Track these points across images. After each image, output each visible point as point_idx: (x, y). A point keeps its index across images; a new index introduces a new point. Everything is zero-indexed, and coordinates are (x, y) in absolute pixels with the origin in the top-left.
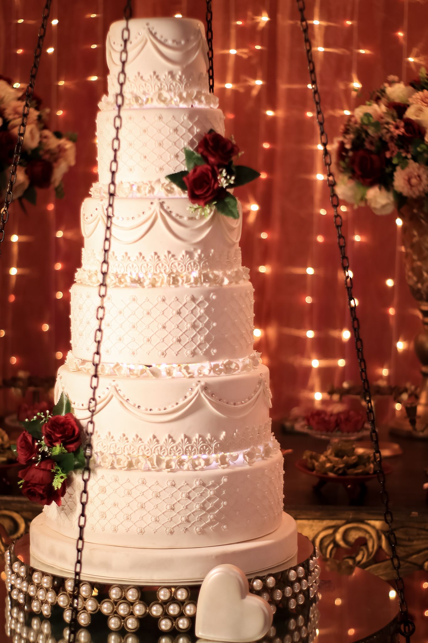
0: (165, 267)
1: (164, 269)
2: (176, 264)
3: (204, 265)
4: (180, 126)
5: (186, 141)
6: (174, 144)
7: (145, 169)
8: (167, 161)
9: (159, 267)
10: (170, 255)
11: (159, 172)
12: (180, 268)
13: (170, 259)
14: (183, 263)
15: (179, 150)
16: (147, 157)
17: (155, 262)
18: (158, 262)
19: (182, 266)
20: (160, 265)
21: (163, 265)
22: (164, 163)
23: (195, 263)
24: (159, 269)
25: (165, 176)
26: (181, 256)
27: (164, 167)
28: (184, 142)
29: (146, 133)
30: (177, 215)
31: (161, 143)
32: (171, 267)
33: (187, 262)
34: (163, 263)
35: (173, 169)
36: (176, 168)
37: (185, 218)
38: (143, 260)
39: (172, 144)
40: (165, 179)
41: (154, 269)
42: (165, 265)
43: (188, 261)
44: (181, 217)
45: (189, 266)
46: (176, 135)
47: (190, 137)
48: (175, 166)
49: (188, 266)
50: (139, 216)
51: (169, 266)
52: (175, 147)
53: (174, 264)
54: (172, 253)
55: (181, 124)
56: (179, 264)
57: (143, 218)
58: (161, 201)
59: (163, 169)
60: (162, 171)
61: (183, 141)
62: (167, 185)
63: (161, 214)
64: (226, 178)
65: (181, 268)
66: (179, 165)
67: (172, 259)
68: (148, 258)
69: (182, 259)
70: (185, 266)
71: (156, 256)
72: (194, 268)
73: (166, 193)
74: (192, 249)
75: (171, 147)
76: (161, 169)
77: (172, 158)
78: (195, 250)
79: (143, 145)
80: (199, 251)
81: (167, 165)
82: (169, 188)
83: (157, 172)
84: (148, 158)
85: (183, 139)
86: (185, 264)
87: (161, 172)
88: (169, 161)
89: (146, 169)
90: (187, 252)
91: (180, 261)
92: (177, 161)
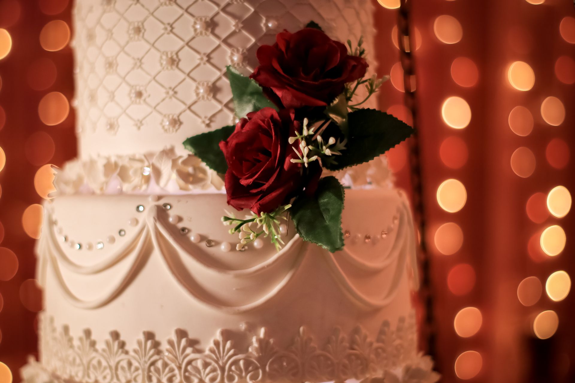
0: (172, 370)
1: (169, 375)
2: (199, 364)
3: (276, 366)
4: (222, 14)
5: (238, 51)
6: (205, 59)
7: (139, 125)
8: (189, 103)
9: (157, 371)
10: (184, 342)
11: (171, 129)
12: (208, 374)
13: (184, 349)
14: (217, 362)
15: (218, 74)
16: (144, 92)
17: (148, 357)
18: (156, 357)
19: (214, 370)
20: (159, 364)
21: (165, 365)
22: (183, 107)
23: (248, 363)
24: (157, 375)
25: (184, 139)
26: (212, 345)
27: (182, 118)
28: (232, 54)
29: (141, 34)
30: (203, 238)
31: (175, 57)
32: (186, 370)
33: (226, 358)
34: (166, 359)
35: (204, 122)
36: (211, 119)
37: (224, 247)
38: (120, 351)
39: (202, 59)
40: (182, 146)
41: (143, 375)
42: (173, 365)
43: (230, 358)
44: (210, 243)
45: (233, 368)
46: (212, 37)
47: (249, 40)
48: (209, 115)
49: (230, 369)
50: (112, 240)
51: (180, 368)
52: (208, 66)
53: (194, 363)
54: (192, 335)
55: (224, 10)
56: (206, 365)
57: (121, 243)
58: (161, 202)
59: (181, 123)
60: (177, 126)
61: (229, 51)
62: (185, 162)
63: (159, 235)
64: (309, 140)
65: (211, 375)
66: (221, 111)
67: (189, 350)
68: (131, 346)
69: (212, 351)
70: (223, 369)
71: (149, 343)
72: (246, 375)
73: (182, 182)
74: (243, 327)
75: (198, 65)
76: (176, 122)
77: (201, 95)
78: (252, 328)
79: (136, 64)
80: (262, 332)
81: (188, 112)
82: (190, 170)
83: (166, 130)
84: (145, 95)
85: (230, 45)
86: (221, 363)
87: (177, 130)
88: (195, 102)
89: (141, 122)
90: (227, 335)
91: (208, 356)
92: (214, 102)
